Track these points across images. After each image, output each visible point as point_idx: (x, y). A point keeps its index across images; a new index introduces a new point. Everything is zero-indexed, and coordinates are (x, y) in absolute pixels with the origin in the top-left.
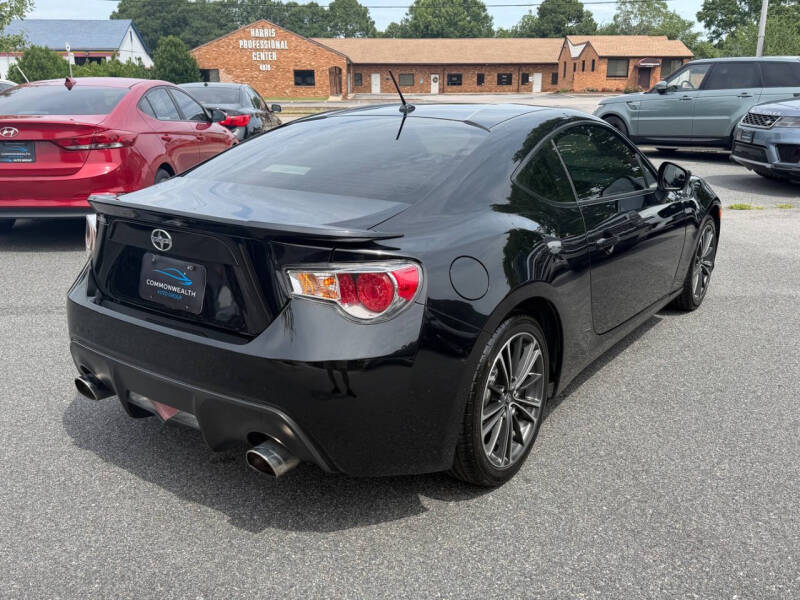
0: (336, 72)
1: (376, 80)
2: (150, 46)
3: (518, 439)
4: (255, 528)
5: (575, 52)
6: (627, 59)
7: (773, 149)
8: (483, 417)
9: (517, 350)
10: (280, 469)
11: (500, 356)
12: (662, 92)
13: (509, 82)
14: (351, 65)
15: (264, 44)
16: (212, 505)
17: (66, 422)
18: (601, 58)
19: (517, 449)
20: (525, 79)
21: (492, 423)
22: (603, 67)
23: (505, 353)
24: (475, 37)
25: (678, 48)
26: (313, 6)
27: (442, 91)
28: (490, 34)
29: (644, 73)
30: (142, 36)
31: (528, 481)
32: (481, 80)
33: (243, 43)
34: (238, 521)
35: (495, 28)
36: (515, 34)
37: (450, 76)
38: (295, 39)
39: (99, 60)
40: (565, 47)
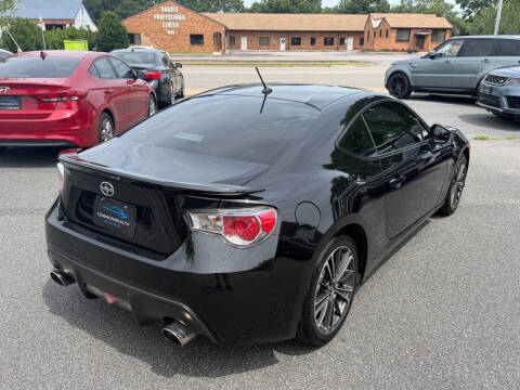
0: (217, 36)
1: (244, 41)
2: (95, 17)
3: (338, 313)
4: (168, 374)
5: (375, 24)
6: (409, 29)
7: (504, 100)
8: (316, 304)
9: (338, 258)
10: (184, 341)
11: (327, 263)
12: (432, 57)
13: (332, 44)
14: (228, 31)
15: (170, 17)
16: (140, 357)
17: (44, 295)
18: (393, 28)
19: (337, 319)
20: (342, 42)
21: (321, 306)
22: (393, 34)
23: (330, 262)
24: (309, 12)
25: (443, 23)
27: (288, 49)
28: (319, 11)
29: (420, 39)
30: (89, 10)
31: (343, 341)
32: (313, 42)
33: (157, 16)
34: (157, 369)
35: (323, 7)
36: (336, 11)
37: (293, 39)
38: (191, 14)
39: (61, 26)
40: (368, 21)
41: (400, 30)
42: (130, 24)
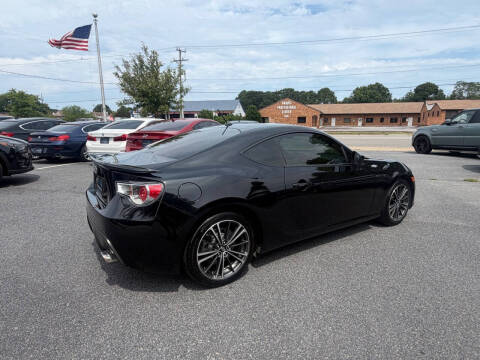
1: (333, 121)
5: (429, 108)
12: (448, 124)
13: (396, 121)
14: (322, 115)
15: (287, 107)
18: (443, 110)
20: (404, 120)
22: (443, 115)
24: (380, 101)
26: (311, 92)
27: (363, 125)
28: (390, 101)
32: (382, 120)
33: (279, 107)
35: (393, 98)
36: (403, 101)
37: (368, 119)
38: (299, 105)
39: (226, 114)
40: (424, 106)
41: (447, 111)
42: (263, 112)
